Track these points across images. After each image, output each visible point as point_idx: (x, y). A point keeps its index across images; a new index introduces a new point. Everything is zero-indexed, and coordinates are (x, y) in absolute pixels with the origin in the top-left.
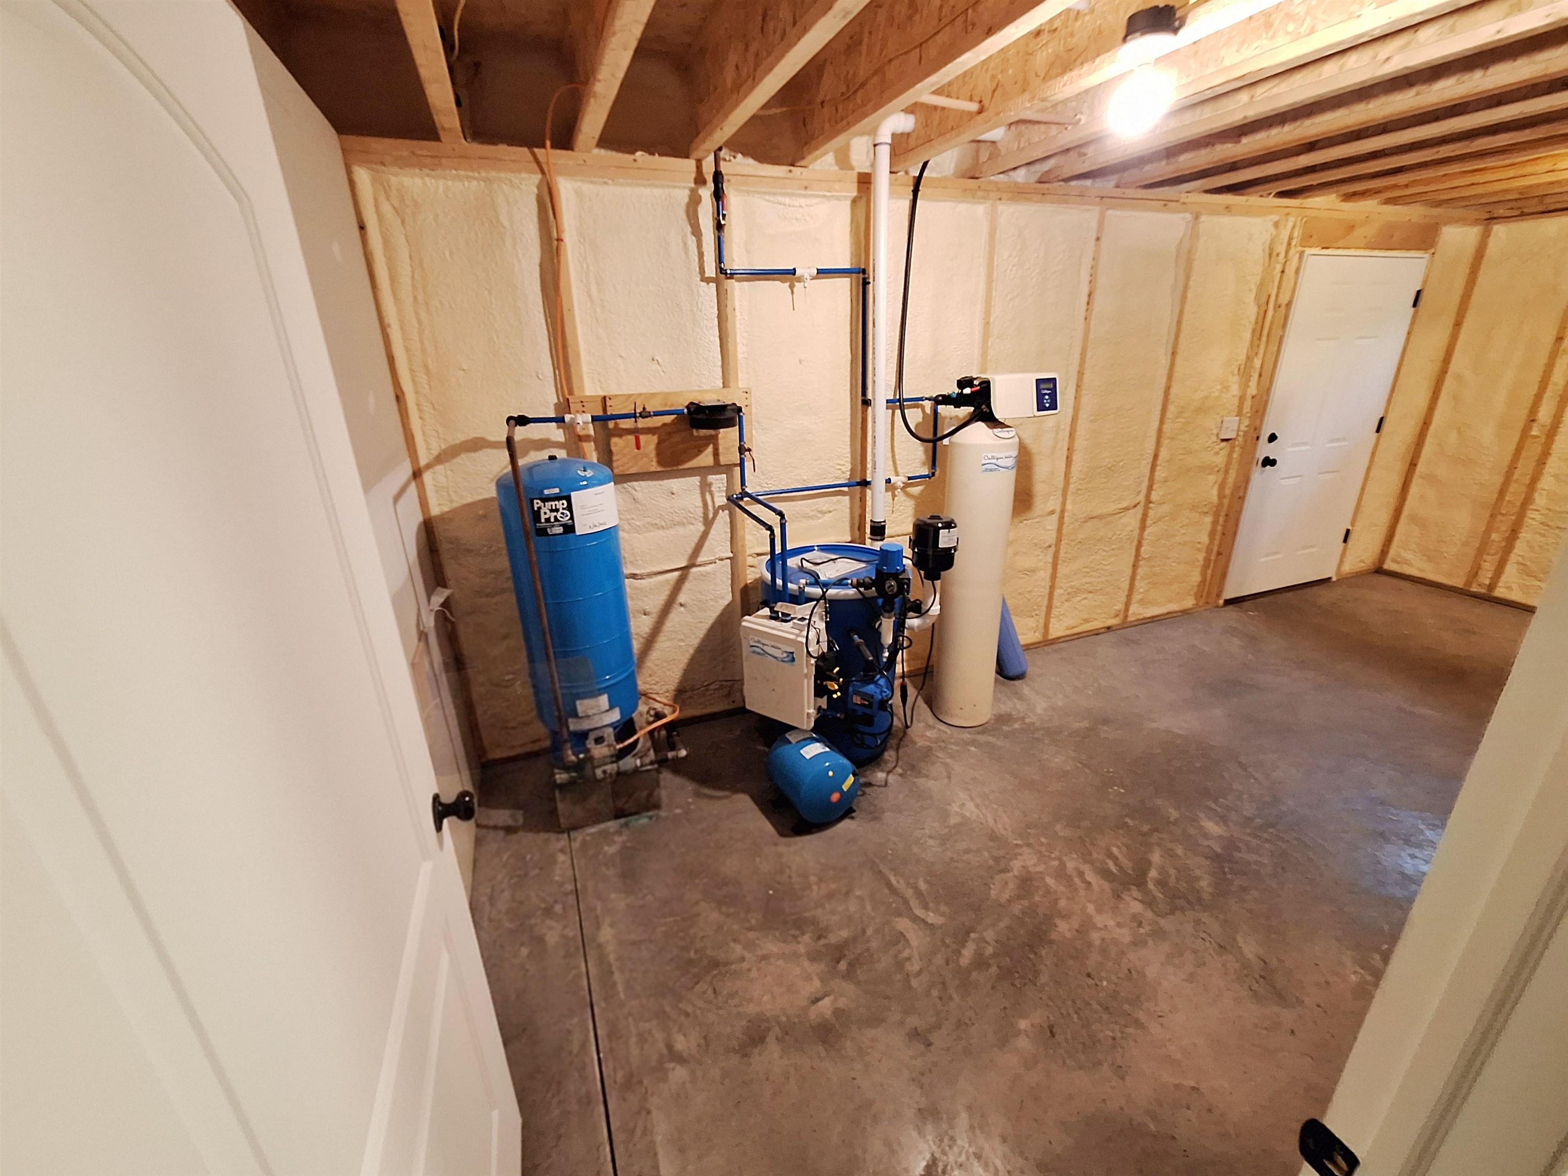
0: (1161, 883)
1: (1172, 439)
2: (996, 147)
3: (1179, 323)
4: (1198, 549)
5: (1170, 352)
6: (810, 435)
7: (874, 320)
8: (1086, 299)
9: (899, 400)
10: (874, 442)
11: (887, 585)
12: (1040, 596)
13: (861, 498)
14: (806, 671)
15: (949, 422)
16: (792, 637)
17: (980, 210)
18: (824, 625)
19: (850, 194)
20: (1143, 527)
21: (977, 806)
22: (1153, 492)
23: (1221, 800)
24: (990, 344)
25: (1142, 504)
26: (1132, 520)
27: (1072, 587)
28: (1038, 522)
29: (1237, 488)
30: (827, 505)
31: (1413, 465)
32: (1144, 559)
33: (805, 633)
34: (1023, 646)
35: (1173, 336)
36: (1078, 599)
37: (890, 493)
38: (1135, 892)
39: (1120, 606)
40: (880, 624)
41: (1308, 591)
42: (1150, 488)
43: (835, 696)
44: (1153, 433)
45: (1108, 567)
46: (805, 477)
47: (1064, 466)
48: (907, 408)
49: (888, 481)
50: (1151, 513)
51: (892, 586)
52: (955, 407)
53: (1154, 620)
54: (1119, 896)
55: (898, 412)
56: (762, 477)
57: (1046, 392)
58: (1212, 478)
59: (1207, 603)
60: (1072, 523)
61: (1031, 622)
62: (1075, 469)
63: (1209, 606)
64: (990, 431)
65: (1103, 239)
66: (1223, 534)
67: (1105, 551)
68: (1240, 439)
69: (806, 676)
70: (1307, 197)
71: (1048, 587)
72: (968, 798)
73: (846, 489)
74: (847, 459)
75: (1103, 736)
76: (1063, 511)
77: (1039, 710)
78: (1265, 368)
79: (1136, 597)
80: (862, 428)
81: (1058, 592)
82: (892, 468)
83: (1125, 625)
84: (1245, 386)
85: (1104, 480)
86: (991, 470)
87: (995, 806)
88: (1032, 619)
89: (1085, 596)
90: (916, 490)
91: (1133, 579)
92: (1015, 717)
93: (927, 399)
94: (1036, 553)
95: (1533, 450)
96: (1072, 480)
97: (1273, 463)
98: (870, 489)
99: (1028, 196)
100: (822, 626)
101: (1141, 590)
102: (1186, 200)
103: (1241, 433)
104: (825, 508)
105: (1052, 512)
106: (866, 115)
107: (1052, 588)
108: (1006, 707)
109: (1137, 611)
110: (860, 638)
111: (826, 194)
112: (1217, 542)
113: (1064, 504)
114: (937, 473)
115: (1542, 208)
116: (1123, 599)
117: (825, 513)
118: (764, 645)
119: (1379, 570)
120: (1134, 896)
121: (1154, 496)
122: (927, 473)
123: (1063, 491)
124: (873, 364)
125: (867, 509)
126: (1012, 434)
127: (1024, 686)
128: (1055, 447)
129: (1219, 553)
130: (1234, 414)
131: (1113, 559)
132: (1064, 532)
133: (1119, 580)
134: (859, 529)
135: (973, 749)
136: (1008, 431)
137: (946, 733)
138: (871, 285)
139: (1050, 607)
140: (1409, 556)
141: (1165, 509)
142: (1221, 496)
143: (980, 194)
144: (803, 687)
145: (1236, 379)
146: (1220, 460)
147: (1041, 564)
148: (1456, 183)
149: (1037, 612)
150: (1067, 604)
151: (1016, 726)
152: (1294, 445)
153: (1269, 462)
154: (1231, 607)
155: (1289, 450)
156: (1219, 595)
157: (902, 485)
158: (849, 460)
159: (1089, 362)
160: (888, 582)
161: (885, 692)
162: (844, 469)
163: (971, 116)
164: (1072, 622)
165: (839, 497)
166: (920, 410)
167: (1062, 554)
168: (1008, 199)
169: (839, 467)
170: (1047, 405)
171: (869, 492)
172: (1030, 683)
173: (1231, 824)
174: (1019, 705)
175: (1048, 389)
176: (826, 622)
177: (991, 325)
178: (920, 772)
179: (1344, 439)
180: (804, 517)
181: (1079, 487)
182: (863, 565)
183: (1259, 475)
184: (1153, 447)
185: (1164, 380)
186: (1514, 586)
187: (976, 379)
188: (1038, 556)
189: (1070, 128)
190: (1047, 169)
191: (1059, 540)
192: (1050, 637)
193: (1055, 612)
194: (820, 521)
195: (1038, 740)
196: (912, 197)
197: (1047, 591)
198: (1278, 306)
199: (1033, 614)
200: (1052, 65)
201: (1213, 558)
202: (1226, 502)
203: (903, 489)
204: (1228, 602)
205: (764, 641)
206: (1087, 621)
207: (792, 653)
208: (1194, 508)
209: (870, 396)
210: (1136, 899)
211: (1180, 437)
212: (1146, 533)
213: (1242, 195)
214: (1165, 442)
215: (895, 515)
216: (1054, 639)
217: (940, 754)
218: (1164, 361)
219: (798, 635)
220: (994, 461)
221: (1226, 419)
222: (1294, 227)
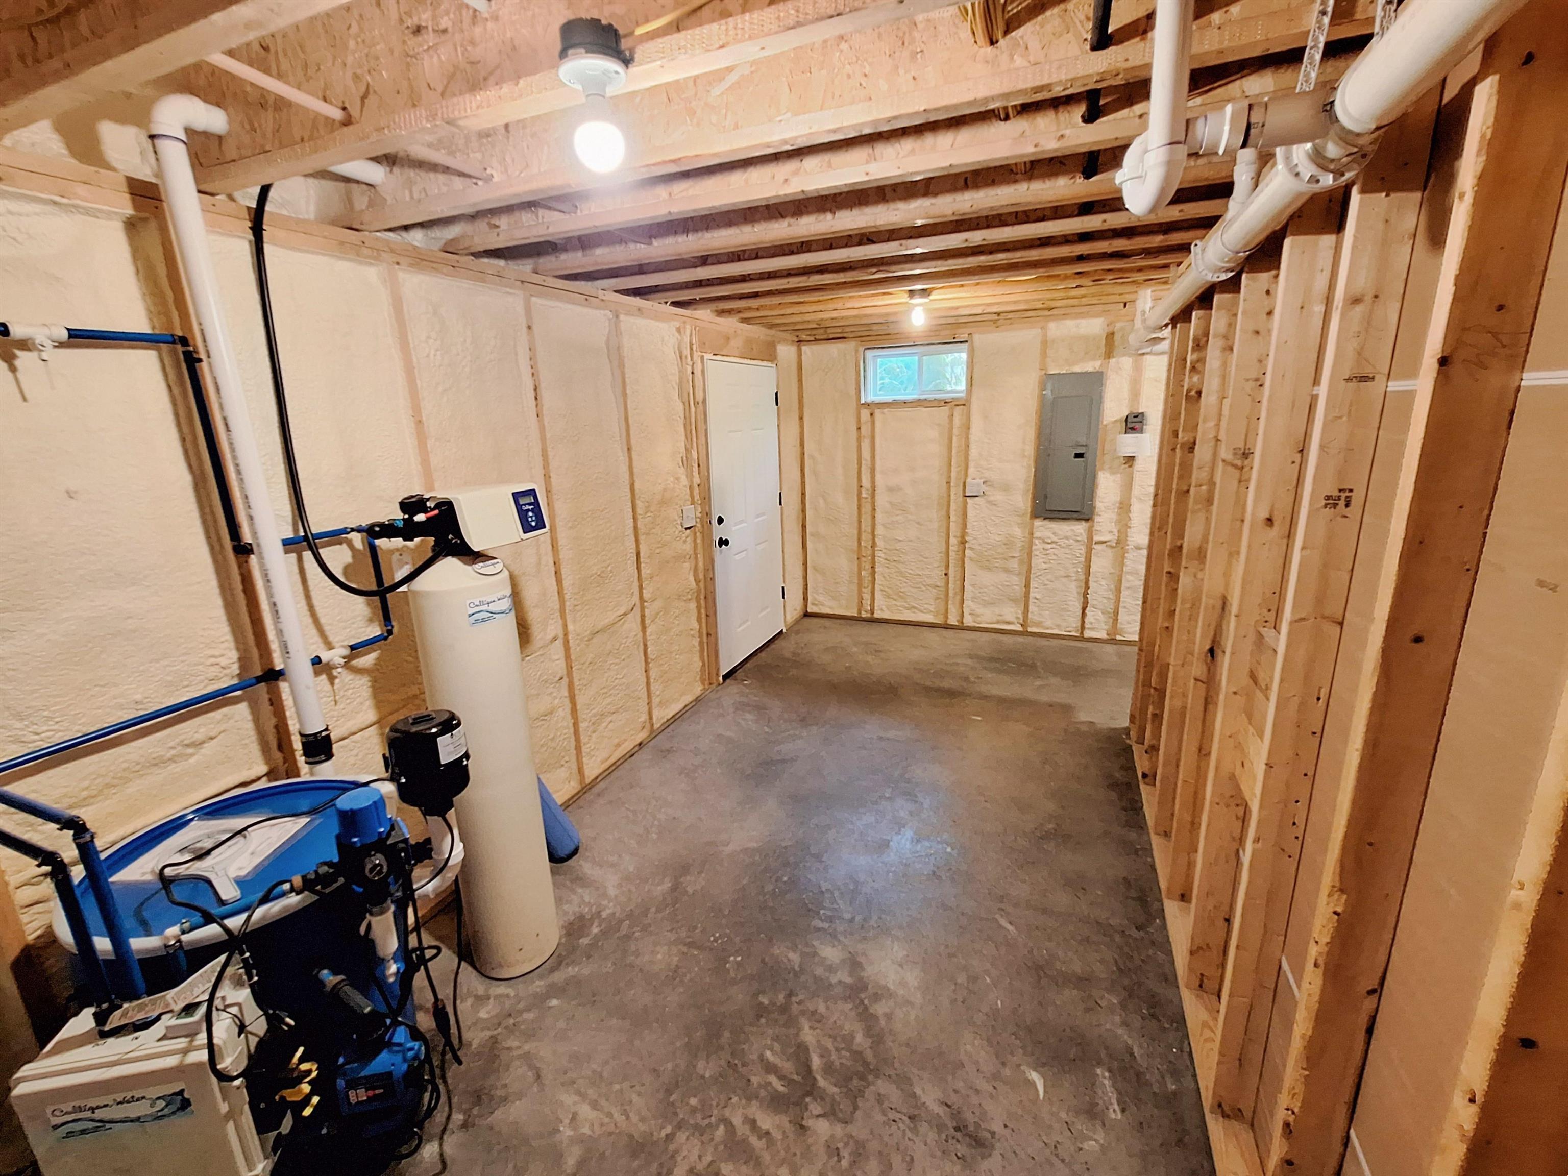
0: (828, 1069)
1: (648, 534)
2: (376, 192)
3: (627, 419)
4: (693, 636)
5: (626, 449)
6: (129, 621)
7: (225, 419)
8: (533, 394)
9: (306, 538)
10: (276, 613)
11: (369, 866)
12: (564, 739)
13: (270, 700)
14: (224, 1108)
15: (399, 560)
16: (171, 1062)
17: (372, 274)
18: (247, 991)
19: (121, 211)
20: (644, 628)
21: (595, 1105)
22: (644, 591)
23: (822, 912)
24: (429, 449)
25: (638, 604)
26: (632, 623)
27: (595, 715)
28: (541, 655)
29: (706, 570)
30: (202, 730)
31: (804, 527)
32: (653, 660)
33: (202, 1038)
34: (561, 806)
35: (624, 434)
36: (604, 725)
37: (324, 677)
38: (815, 1108)
39: (644, 717)
40: (369, 927)
41: (773, 646)
42: (641, 587)
43: (307, 1112)
44: (630, 531)
45: (624, 680)
46: (138, 697)
47: (555, 583)
48: (322, 547)
49: (317, 661)
50: (647, 612)
51: (376, 866)
52: (405, 540)
53: (675, 719)
54: (802, 1127)
55: (308, 556)
56: (18, 725)
57: (528, 507)
58: (687, 565)
59: (711, 684)
60: (578, 645)
61: (562, 773)
62: (566, 583)
63: (714, 686)
64: (469, 568)
65: (534, 327)
66: (707, 616)
67: (616, 664)
68: (698, 525)
69: (231, 1115)
70: (695, 309)
71: (571, 725)
72: (576, 1098)
73: (238, 693)
74: (226, 645)
75: (690, 890)
76: (566, 635)
77: (612, 892)
78: (701, 459)
79: (656, 701)
80: (245, 591)
81: (582, 726)
82: (317, 638)
83: (654, 734)
84: (690, 476)
85: (598, 589)
86: (483, 620)
87: (617, 1087)
88: (563, 768)
89: (610, 719)
90: (368, 660)
91: (648, 684)
92: (588, 917)
93: (353, 530)
94: (550, 690)
95: (866, 508)
96: (567, 597)
97: (726, 542)
98: (285, 680)
99: (434, 265)
100: (244, 995)
101: (658, 693)
102: (604, 298)
103: (698, 520)
104: (199, 737)
105: (555, 639)
106: (107, 55)
107: (576, 725)
108: (572, 909)
109: (662, 715)
110: (335, 973)
111: (57, 199)
112: (704, 625)
113: (565, 626)
114: (395, 630)
115: (825, 337)
116: (646, 709)
117: (203, 742)
118: (93, 1109)
119: (807, 615)
120: (816, 1112)
121: (646, 595)
122: (379, 633)
123: (560, 612)
124: (242, 489)
125: (288, 714)
126: (499, 567)
127: (582, 862)
128: (539, 564)
129: (708, 635)
130: (689, 503)
131: (625, 671)
132: (573, 657)
133: (636, 690)
134: (280, 748)
135: (554, 1002)
136: (493, 564)
137: (508, 996)
138: (204, 365)
139: (578, 748)
140: (821, 598)
141: (658, 604)
142: (697, 582)
143: (366, 251)
144: (225, 1142)
145: (682, 470)
146: (688, 547)
147: (557, 701)
148: (789, 311)
149: (567, 759)
150: (594, 735)
151: (595, 930)
152: (736, 524)
153: (723, 542)
154: (728, 681)
155: (734, 529)
156: (717, 675)
157: (342, 661)
158: (232, 645)
159: (554, 464)
160: (367, 860)
161: (411, 1049)
162: (223, 662)
163: (330, 123)
164: (605, 754)
165: (225, 710)
166: (345, 546)
167: (576, 683)
168: (411, 265)
169: (213, 660)
170: (533, 524)
171: (284, 686)
172: (587, 854)
173: (842, 938)
174: (587, 895)
175: (530, 504)
176: (252, 986)
177: (425, 424)
178: (492, 1098)
179: (763, 514)
180: (156, 765)
181: (576, 603)
182: (304, 820)
183: (720, 554)
184: (634, 546)
185: (627, 476)
186: (884, 608)
187: (428, 500)
188: (551, 693)
189: (480, 183)
190: (450, 237)
191: (569, 668)
192: (588, 781)
193: (585, 749)
194: (192, 760)
195: (628, 937)
196: (252, 238)
197: (572, 730)
198: (696, 404)
199: (563, 762)
200: (451, 77)
201: (705, 640)
202: (702, 585)
203: (346, 665)
204: (726, 677)
205: (93, 1103)
206: (618, 745)
207: (181, 1092)
208: (679, 597)
209: (247, 538)
210: (818, 1116)
211: (653, 531)
212: (648, 634)
213: (648, 300)
214: (642, 538)
215: (341, 706)
216: (593, 781)
217: (512, 1043)
218: (622, 458)
219: (185, 1052)
220: (485, 607)
221: (684, 508)
222: (691, 335)
